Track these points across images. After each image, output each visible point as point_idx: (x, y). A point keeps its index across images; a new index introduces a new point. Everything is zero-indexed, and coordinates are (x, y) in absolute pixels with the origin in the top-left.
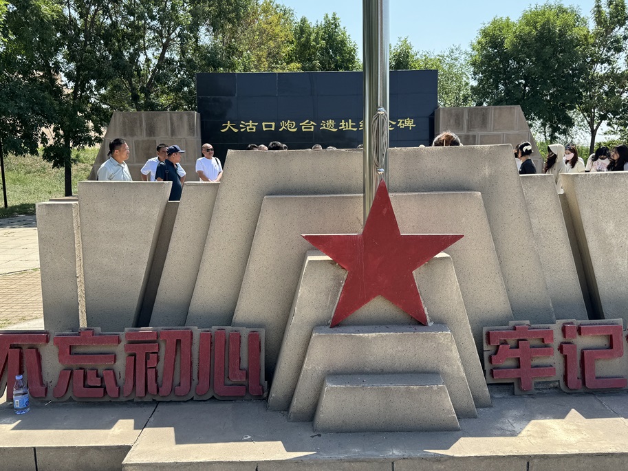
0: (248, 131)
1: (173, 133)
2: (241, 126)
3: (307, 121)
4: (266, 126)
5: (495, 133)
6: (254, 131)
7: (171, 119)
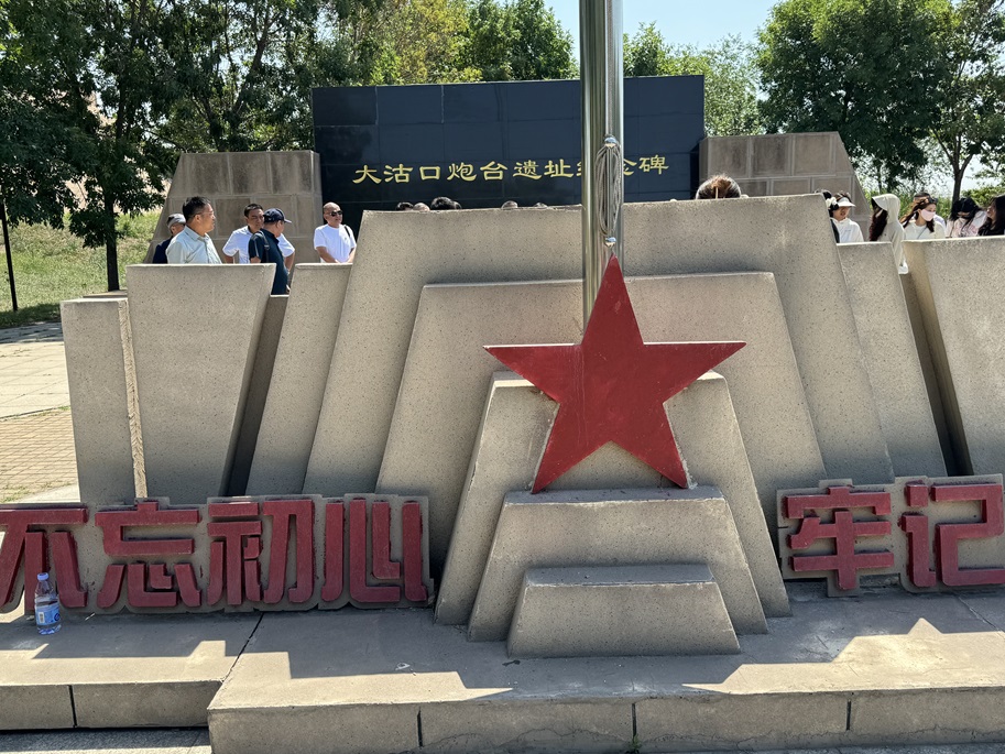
0: (398, 181)
1: (277, 186)
2: (385, 173)
3: (493, 163)
4: (426, 173)
5: (798, 177)
6: (407, 180)
7: (273, 164)
